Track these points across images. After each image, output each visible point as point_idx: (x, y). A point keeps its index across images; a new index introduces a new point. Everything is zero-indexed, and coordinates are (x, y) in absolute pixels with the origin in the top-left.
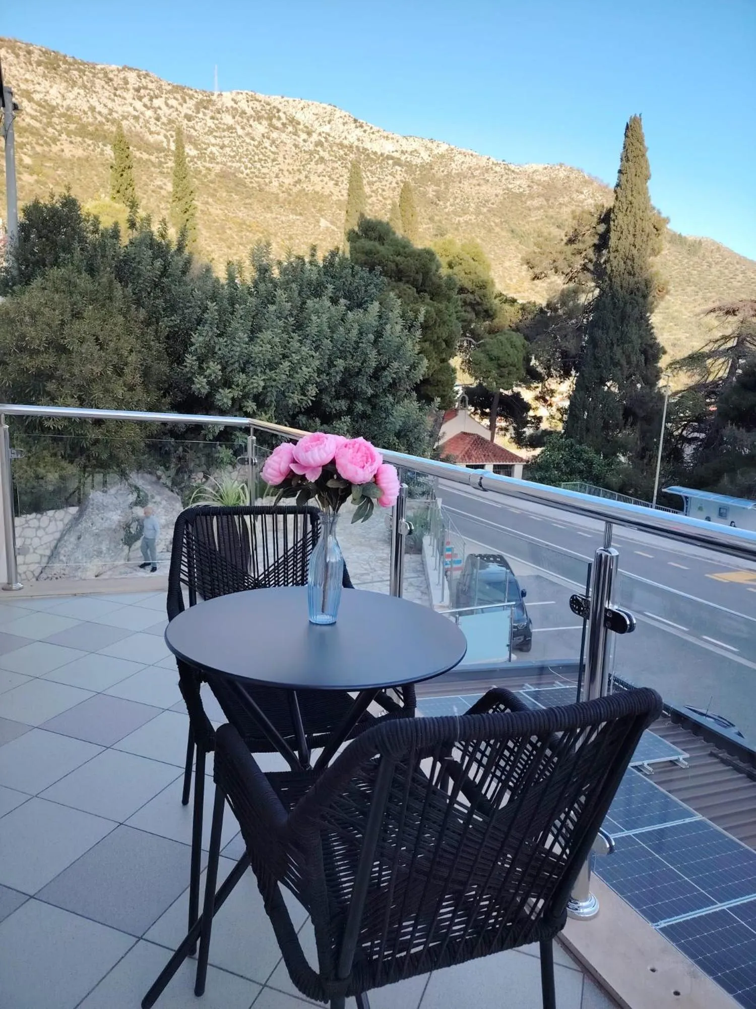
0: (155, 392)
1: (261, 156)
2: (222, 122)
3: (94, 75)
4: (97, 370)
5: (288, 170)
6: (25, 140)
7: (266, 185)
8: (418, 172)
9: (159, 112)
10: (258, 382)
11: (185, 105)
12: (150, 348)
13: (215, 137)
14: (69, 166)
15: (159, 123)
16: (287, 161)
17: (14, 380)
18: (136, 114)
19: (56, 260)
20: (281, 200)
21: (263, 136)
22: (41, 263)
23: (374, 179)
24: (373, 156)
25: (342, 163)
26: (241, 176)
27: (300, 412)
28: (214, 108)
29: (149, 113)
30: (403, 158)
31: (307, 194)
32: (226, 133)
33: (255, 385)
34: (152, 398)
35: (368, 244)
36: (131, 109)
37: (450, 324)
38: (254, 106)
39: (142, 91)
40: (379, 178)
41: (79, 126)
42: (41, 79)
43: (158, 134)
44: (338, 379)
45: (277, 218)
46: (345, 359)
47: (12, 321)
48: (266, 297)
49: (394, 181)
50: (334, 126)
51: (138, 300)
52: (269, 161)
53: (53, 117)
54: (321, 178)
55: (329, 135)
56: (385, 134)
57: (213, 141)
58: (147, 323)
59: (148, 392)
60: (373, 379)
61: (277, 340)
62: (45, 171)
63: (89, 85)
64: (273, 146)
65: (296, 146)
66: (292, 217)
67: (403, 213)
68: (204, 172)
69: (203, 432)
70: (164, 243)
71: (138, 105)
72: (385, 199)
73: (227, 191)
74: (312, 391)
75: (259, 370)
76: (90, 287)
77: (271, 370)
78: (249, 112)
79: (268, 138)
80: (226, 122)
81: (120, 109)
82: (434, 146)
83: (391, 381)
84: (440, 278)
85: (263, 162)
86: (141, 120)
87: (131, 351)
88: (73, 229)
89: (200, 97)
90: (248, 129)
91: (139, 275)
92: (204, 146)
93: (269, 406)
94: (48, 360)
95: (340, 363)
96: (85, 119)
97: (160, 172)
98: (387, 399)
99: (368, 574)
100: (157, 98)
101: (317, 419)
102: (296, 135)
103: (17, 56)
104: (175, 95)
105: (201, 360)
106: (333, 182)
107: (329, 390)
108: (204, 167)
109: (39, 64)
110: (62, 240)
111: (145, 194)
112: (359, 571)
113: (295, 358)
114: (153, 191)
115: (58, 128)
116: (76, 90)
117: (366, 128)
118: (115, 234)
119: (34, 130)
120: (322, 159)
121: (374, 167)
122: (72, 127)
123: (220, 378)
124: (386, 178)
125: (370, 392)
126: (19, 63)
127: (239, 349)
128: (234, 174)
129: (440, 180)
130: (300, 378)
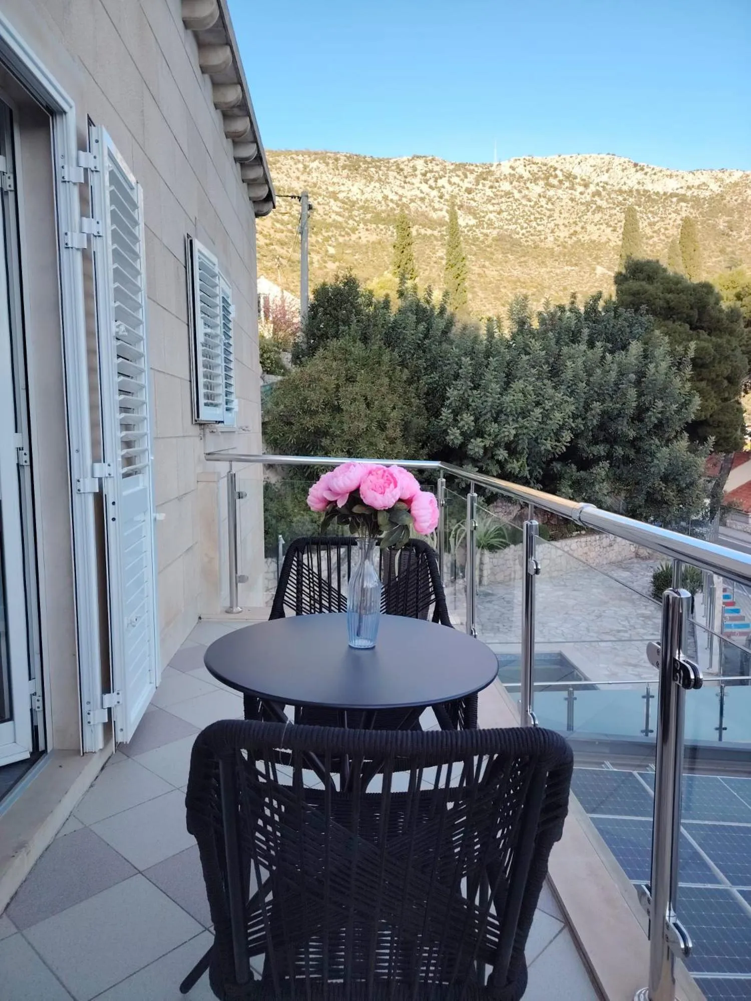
0: (413, 444)
1: (537, 215)
2: (500, 189)
3: (388, 169)
4: (363, 426)
5: (563, 224)
6: (330, 234)
7: (541, 241)
8: (707, 205)
9: (443, 190)
10: (510, 431)
11: (466, 180)
12: (410, 405)
13: (493, 204)
14: (364, 250)
15: (442, 201)
16: (562, 216)
17: (298, 438)
18: (422, 195)
19: (337, 332)
20: (556, 253)
21: (540, 196)
22: (324, 336)
23: (657, 219)
24: (655, 197)
25: (621, 209)
26: (517, 236)
27: (554, 459)
28: (492, 178)
29: (435, 193)
30: (689, 193)
31: (583, 245)
32: (503, 200)
33: (507, 434)
34: (412, 450)
35: (634, 285)
36: (418, 193)
37: (734, 360)
38: (531, 169)
39: (429, 175)
40: (661, 218)
41: (374, 215)
42: (344, 181)
43: (441, 210)
44: (595, 422)
45: (552, 272)
46: (603, 402)
47: (297, 387)
48: (523, 348)
49: (679, 218)
50: (612, 174)
51: (403, 361)
52: (545, 218)
53: (353, 210)
54: (598, 227)
55: (607, 184)
56: (668, 173)
57: (491, 208)
58: (410, 382)
59: (407, 444)
60: (636, 422)
61: (531, 388)
62: (346, 257)
63: (383, 178)
64: (550, 204)
65: (572, 200)
66: (567, 268)
67: (684, 249)
68: (481, 238)
69: (457, 481)
70: (428, 308)
71: (424, 187)
72: (667, 237)
73: (503, 253)
74: (567, 436)
75: (511, 418)
76: (363, 354)
77: (523, 418)
78: (526, 175)
79: (545, 197)
80: (504, 189)
81: (409, 194)
82: (725, 176)
83: (656, 422)
84: (721, 311)
85: (538, 220)
86: (427, 201)
87: (394, 408)
88: (352, 305)
89: (481, 170)
90: (525, 192)
91: (404, 339)
92: (482, 214)
93: (521, 453)
94: (324, 419)
95: (597, 406)
96: (379, 208)
97: (442, 244)
98: (652, 441)
99: (626, 631)
100: (441, 178)
101: (573, 465)
102: (572, 189)
103: (327, 164)
104: (457, 172)
105: (456, 413)
106: (611, 229)
107: (585, 434)
108: (482, 233)
109: (344, 168)
110: (342, 314)
111: (427, 266)
112: (616, 628)
113: (548, 405)
114: (435, 263)
115: (357, 219)
116: (373, 184)
117: (646, 170)
118: (386, 304)
119: (338, 224)
120: (599, 209)
121: (656, 207)
122: (369, 216)
123: (472, 428)
124: (670, 216)
125: (632, 434)
126: (328, 170)
127: (491, 399)
128: (510, 236)
129: (733, 210)
130: (553, 425)
